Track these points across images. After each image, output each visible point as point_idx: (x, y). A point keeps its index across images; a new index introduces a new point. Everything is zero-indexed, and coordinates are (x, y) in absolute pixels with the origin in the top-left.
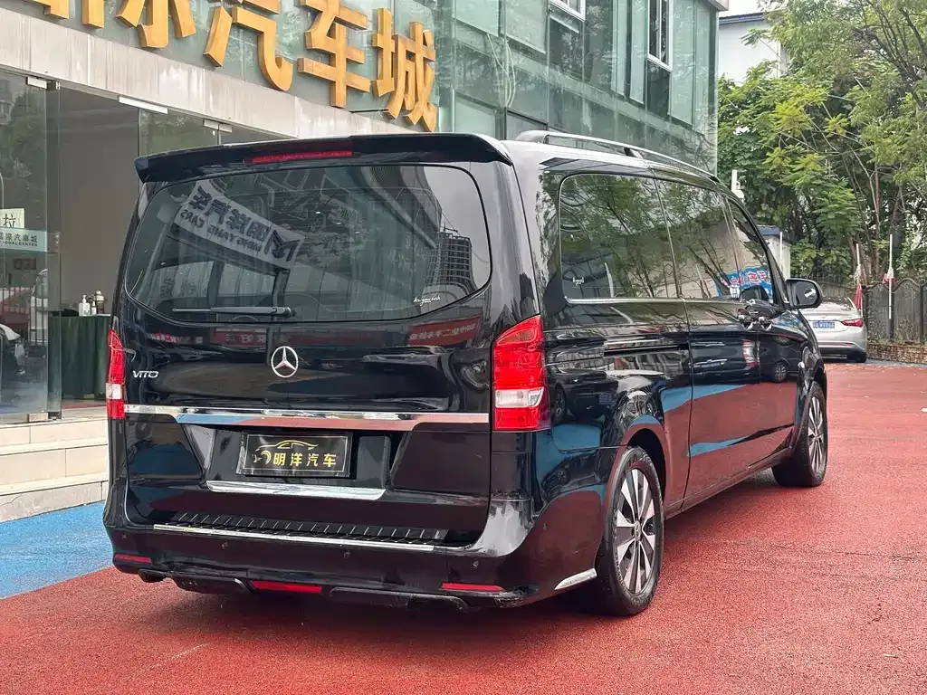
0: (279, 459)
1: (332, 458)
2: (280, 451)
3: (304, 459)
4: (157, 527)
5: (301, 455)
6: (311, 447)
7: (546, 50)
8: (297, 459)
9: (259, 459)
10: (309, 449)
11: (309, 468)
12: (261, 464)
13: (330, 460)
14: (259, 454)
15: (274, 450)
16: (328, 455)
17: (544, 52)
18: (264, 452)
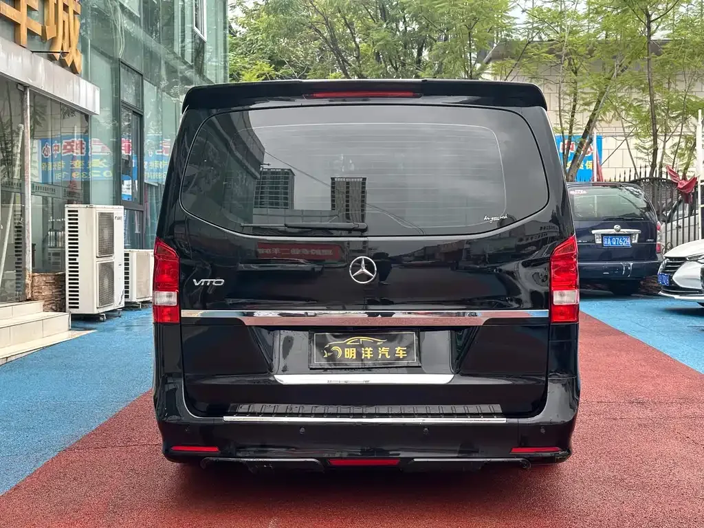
0: (350, 353)
1: (404, 350)
2: (349, 347)
3: (375, 352)
4: (227, 418)
5: (371, 349)
6: (380, 342)
7: (140, 14)
8: (368, 353)
9: (329, 354)
10: (379, 343)
11: (382, 359)
12: (332, 358)
13: (401, 352)
14: (329, 350)
15: (343, 347)
16: (399, 348)
17: (139, 16)
18: (334, 348)
